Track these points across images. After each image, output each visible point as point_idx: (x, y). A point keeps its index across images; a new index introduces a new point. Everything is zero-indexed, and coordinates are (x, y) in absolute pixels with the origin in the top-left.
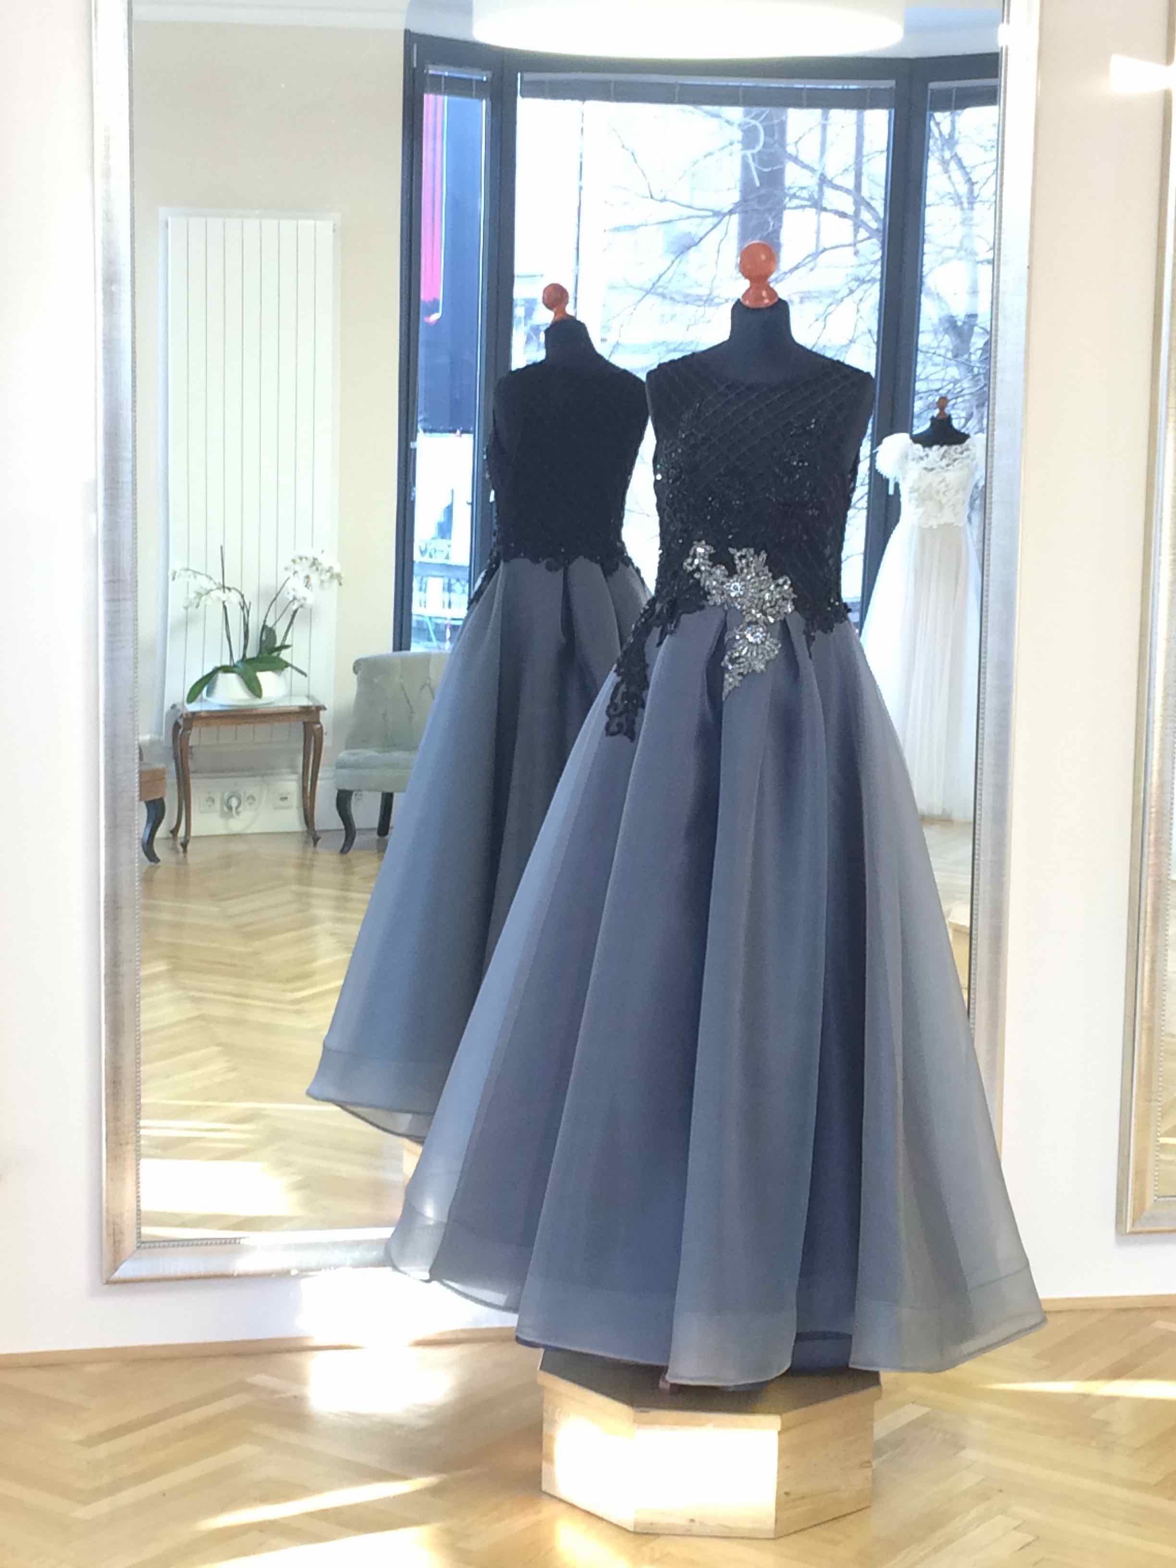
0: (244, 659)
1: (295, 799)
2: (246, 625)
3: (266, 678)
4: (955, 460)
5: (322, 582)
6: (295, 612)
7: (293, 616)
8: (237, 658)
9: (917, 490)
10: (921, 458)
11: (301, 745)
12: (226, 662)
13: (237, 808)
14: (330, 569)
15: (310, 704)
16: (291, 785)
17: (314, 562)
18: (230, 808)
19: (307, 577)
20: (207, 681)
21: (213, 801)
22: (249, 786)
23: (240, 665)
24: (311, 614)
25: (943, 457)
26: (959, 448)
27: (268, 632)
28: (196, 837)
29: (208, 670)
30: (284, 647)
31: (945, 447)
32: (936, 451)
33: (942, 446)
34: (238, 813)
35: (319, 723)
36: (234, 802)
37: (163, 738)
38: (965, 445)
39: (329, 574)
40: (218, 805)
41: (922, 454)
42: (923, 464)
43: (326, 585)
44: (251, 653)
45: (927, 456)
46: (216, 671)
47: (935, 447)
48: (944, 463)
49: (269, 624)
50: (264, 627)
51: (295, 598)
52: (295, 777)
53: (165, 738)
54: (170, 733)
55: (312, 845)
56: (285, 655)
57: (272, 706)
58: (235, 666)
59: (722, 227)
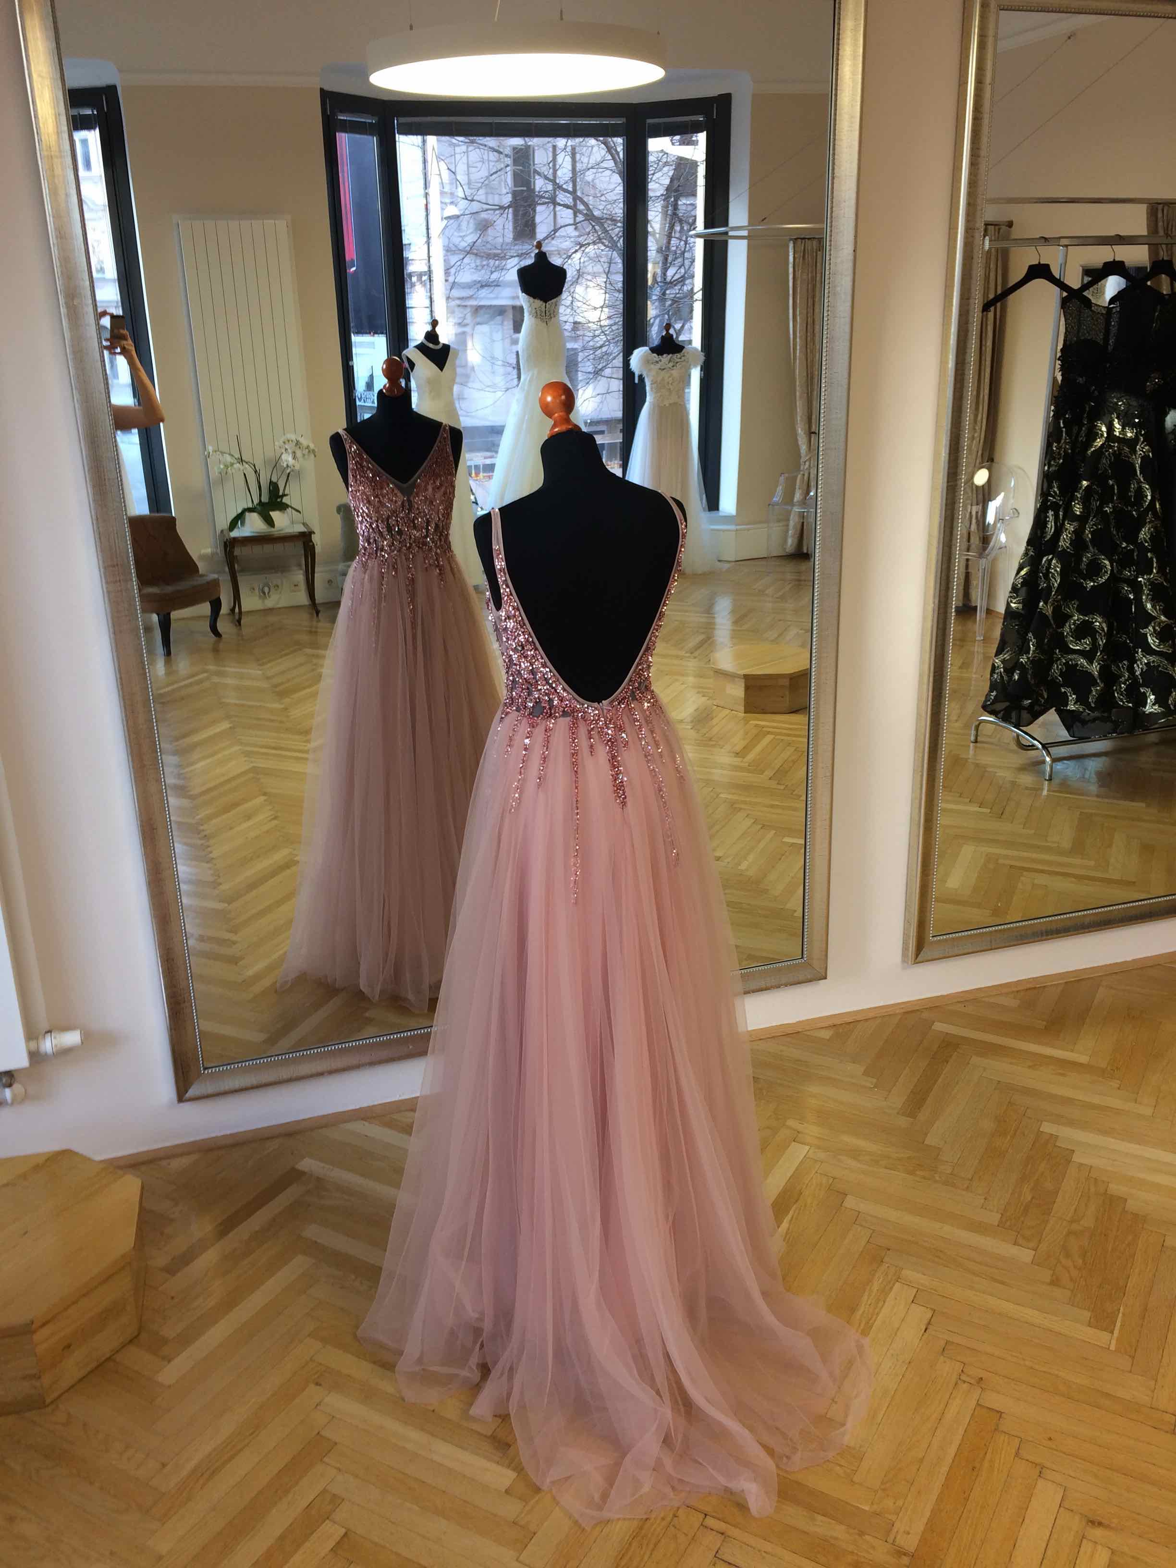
0: (260, 503)
1: (303, 586)
2: (259, 483)
3: (275, 515)
4: (677, 363)
5: (304, 455)
6: (289, 474)
7: (288, 476)
8: (256, 501)
9: (656, 382)
10: (657, 362)
11: (303, 552)
12: (250, 505)
13: (268, 593)
14: (308, 447)
15: (306, 530)
16: (300, 577)
17: (298, 443)
18: (264, 593)
19: (294, 452)
20: (239, 518)
21: (254, 589)
22: (275, 579)
23: (258, 507)
24: (299, 474)
25: (670, 361)
26: (679, 355)
27: (274, 487)
28: (245, 612)
29: (240, 511)
30: (284, 495)
31: (671, 355)
32: (665, 358)
33: (669, 354)
34: (269, 597)
35: (311, 541)
36: (266, 590)
37: (219, 551)
38: (682, 354)
39: (307, 450)
40: (257, 591)
41: (658, 360)
42: (658, 366)
43: (306, 456)
44: (265, 499)
45: (660, 361)
46: (244, 511)
47: (665, 355)
48: (671, 364)
49: (274, 480)
50: (271, 482)
51: (288, 466)
52: (301, 572)
53: (220, 551)
54: (223, 549)
55: (315, 615)
56: (285, 500)
57: (281, 532)
58: (255, 508)
59: (505, 216)
